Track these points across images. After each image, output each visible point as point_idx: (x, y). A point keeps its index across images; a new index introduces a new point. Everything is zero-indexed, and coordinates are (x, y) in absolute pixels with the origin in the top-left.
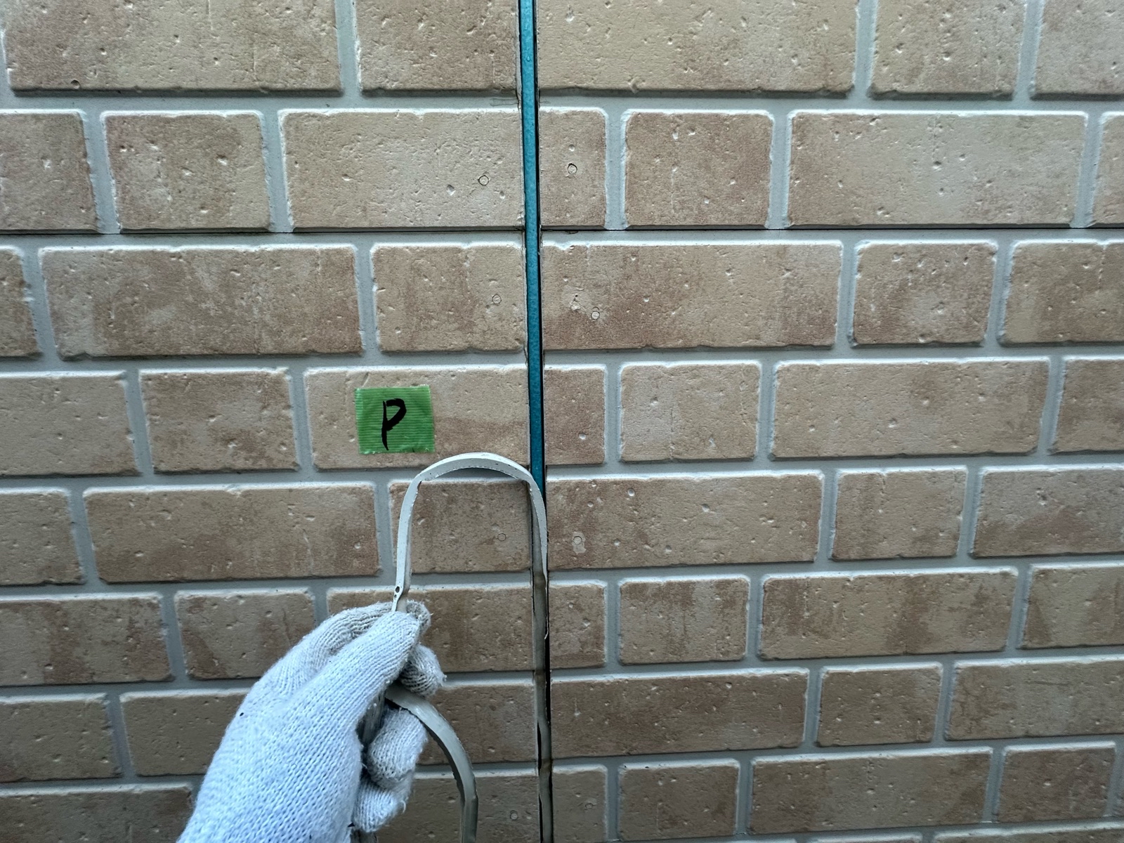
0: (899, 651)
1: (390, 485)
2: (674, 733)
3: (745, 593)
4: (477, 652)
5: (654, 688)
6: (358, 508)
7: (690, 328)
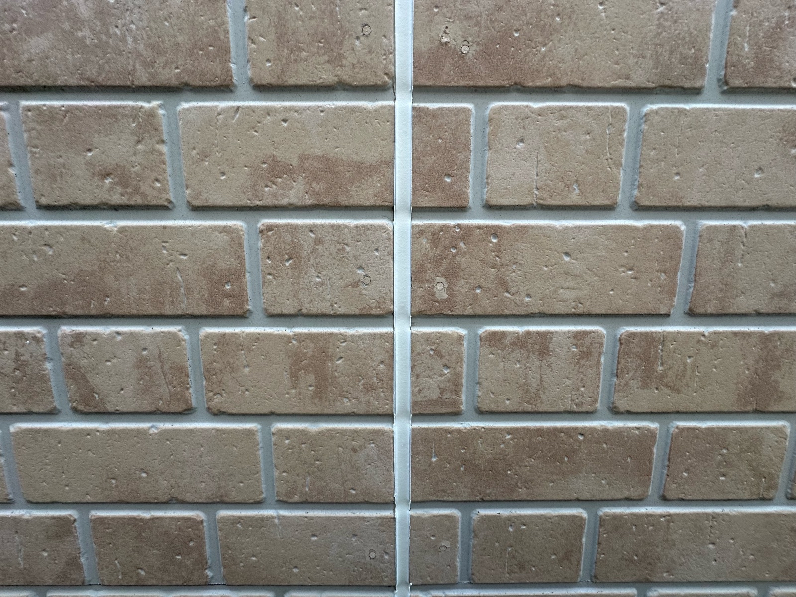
0: (749, 408)
1: (259, 225)
2: (526, 481)
3: (601, 345)
4: (341, 395)
5: (508, 437)
6: (229, 247)
7: (560, 65)
